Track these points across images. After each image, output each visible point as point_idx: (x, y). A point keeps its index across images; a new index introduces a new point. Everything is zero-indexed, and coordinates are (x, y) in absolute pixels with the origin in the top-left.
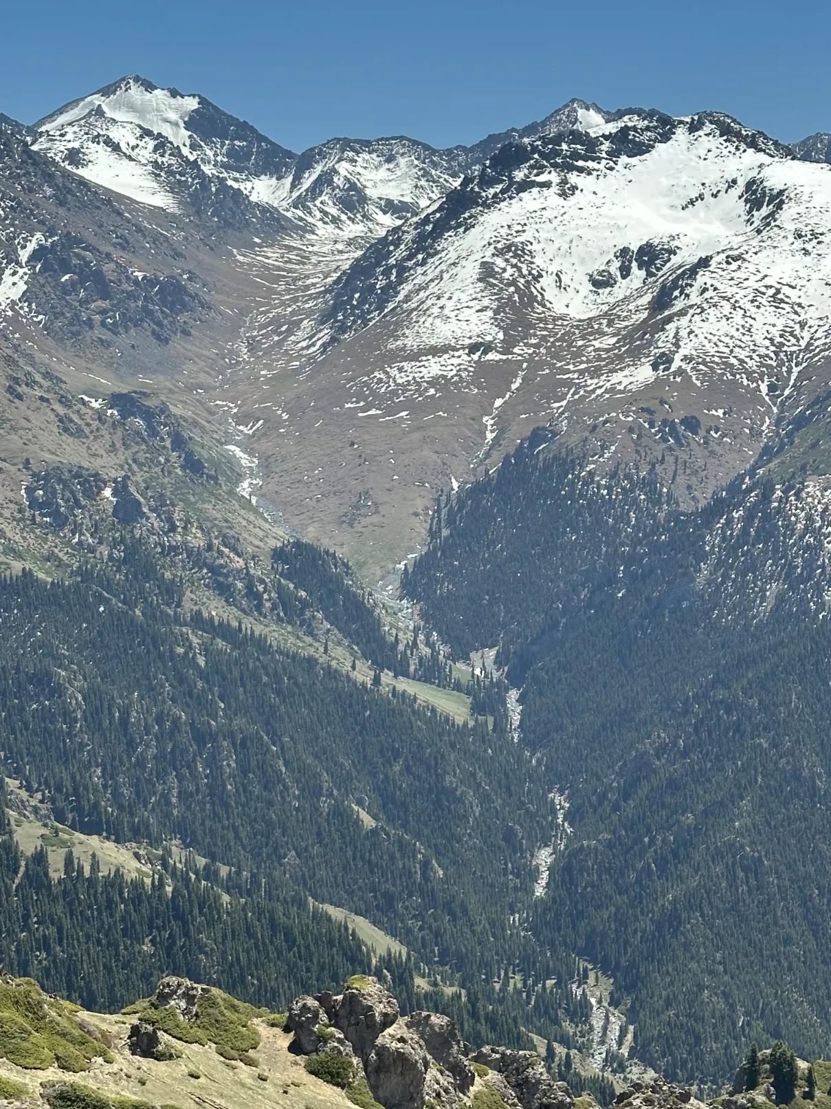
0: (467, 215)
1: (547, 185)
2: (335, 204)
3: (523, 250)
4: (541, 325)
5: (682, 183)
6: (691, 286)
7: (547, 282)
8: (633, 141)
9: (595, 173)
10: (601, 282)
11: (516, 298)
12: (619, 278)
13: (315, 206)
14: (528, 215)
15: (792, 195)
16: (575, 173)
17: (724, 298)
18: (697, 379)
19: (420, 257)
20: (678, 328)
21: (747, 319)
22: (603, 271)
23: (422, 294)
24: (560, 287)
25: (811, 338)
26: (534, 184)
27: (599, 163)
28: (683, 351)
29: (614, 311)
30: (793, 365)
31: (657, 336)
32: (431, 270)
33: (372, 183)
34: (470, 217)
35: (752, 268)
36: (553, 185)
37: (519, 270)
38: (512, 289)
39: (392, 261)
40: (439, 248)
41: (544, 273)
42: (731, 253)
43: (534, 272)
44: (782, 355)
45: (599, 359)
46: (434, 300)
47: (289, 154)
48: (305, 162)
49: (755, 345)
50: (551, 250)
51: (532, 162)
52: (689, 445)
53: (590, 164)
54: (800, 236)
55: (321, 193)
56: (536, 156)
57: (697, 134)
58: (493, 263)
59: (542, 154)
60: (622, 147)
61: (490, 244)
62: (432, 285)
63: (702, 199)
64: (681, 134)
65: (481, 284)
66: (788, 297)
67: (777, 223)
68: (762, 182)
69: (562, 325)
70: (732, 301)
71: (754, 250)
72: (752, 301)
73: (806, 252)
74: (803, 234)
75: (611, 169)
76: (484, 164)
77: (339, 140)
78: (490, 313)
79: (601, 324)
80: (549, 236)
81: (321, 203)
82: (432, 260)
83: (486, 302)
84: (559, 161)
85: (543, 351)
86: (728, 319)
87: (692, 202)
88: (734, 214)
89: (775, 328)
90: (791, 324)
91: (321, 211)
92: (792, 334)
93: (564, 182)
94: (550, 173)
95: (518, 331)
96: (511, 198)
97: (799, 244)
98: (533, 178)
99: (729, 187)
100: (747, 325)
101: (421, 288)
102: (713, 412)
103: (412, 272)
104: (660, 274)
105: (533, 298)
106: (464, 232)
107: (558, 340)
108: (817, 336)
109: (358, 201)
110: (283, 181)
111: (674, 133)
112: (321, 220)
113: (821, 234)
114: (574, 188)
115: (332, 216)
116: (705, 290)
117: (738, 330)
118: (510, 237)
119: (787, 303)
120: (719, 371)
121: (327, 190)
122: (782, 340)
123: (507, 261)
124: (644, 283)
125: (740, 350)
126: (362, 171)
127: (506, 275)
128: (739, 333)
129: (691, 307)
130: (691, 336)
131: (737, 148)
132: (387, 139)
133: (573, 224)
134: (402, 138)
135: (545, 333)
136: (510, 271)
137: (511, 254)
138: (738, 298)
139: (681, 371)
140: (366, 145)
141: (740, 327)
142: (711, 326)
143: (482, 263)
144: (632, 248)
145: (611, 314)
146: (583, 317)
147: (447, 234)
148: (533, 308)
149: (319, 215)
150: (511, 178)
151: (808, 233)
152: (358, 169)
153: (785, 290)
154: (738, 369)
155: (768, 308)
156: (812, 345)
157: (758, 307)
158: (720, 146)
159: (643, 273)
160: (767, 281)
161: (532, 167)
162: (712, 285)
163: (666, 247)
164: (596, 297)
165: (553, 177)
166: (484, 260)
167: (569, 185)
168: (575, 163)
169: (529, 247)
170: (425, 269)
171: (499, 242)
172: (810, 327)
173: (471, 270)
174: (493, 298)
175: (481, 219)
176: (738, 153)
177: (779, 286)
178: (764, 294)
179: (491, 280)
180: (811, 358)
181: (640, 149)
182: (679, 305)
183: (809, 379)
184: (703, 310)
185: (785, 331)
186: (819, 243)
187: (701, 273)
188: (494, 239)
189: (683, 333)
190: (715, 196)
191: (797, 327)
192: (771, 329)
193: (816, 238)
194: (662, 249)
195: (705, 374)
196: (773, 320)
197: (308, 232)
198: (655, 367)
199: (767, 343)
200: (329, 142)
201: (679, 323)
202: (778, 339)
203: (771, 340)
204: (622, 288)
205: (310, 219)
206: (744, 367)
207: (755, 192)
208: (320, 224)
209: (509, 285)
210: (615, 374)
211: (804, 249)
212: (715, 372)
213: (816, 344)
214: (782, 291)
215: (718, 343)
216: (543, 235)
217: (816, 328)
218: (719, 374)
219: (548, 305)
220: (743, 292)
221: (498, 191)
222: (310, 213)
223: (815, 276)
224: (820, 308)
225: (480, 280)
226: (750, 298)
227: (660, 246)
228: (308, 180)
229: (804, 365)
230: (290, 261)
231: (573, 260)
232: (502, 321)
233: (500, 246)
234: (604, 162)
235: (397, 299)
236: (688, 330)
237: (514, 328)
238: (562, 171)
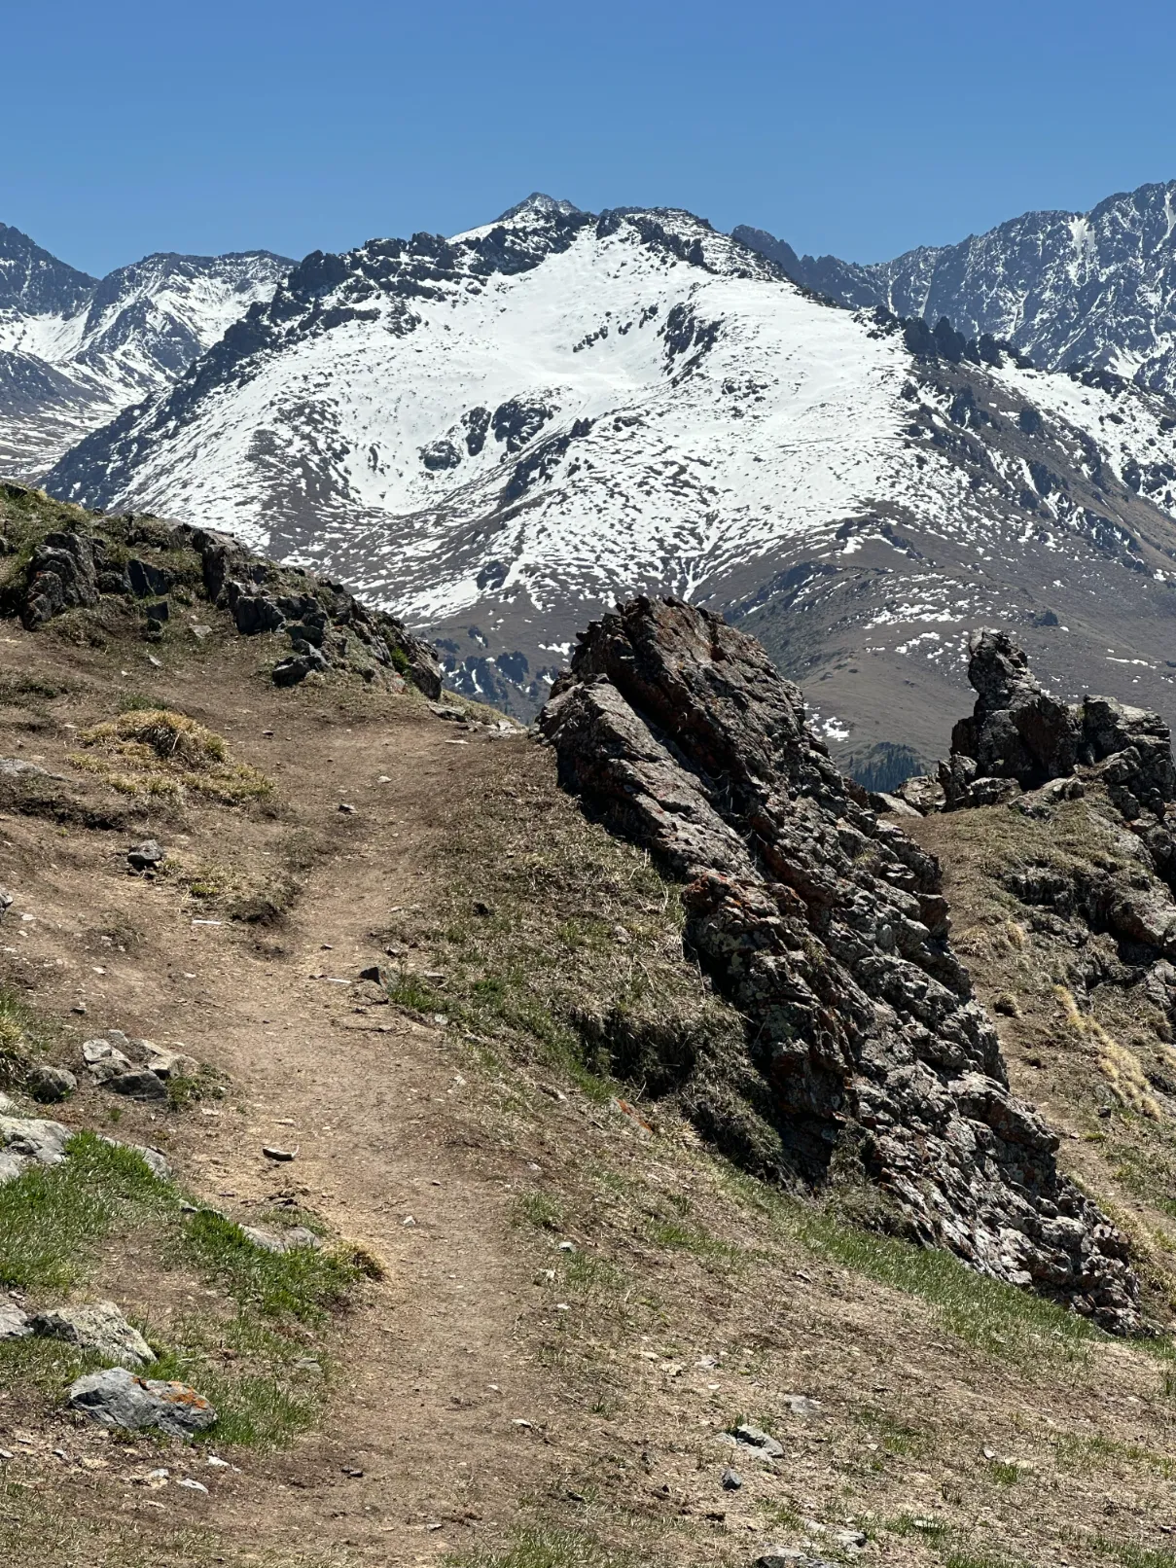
0: (244, 361)
1: (372, 315)
2: (145, 356)
3: (322, 413)
4: (335, 524)
5: (578, 313)
6: (557, 462)
7: (355, 460)
8: (511, 250)
9: (450, 298)
10: (438, 460)
11: (303, 484)
12: (466, 454)
13: (112, 359)
14: (337, 360)
15: (729, 330)
16: (420, 298)
17: (598, 480)
18: (538, 600)
19: (171, 424)
20: (524, 525)
21: (628, 510)
22: (442, 443)
23: (164, 480)
24: (374, 468)
25: (721, 539)
26: (350, 315)
27: (458, 283)
28: (526, 558)
29: (450, 503)
30: (689, 578)
31: (493, 536)
32: (183, 444)
33: (212, 324)
34: (249, 364)
35: (651, 437)
36: (382, 316)
37: (313, 442)
38: (299, 471)
39: (134, 433)
40: (199, 411)
41: (351, 447)
42: (623, 414)
43: (337, 446)
44: (673, 564)
45: (408, 571)
46: (177, 489)
47: (84, 279)
48: (108, 291)
49: (634, 549)
50: (366, 411)
51: (350, 280)
52: (505, 696)
53: (444, 285)
54: (731, 390)
55: (125, 337)
56: (359, 272)
57: (607, 239)
58: (273, 433)
59: (368, 271)
60: (495, 259)
61: (272, 404)
62: (181, 466)
63: (605, 336)
64: (586, 237)
65: (251, 465)
66: (696, 478)
67: (700, 371)
68: (691, 311)
69: (369, 524)
70: (610, 484)
71: (659, 411)
72: (640, 485)
73: (737, 413)
74: (736, 386)
75: (476, 292)
76: (279, 285)
77: (162, 256)
78: (256, 507)
79: (425, 522)
80: (366, 392)
81: (124, 354)
82: (186, 429)
83: (254, 490)
84: (395, 279)
85: (327, 561)
86: (600, 511)
87: (589, 341)
88: (647, 359)
89: (670, 524)
90: (693, 517)
91: (122, 366)
92: (693, 532)
93: (400, 311)
94: (378, 297)
95: (294, 533)
96: (315, 335)
97: (728, 401)
98: (351, 306)
99: (646, 318)
100: (628, 520)
101: (165, 471)
102: (554, 647)
103: (155, 448)
104: (525, 447)
105: (330, 485)
106: (239, 387)
107: (352, 547)
108: (728, 535)
109: (185, 353)
110: (74, 321)
111: (575, 239)
112: (121, 380)
113: (763, 387)
114: (414, 321)
115: (141, 375)
116: (574, 469)
117: (612, 526)
118: (303, 394)
119: (694, 487)
120: (573, 588)
121: (134, 334)
122: (677, 541)
123: (295, 429)
124: (502, 460)
125: (611, 556)
126: (196, 305)
127: (291, 451)
128: (613, 531)
129: (550, 494)
130: (541, 536)
131: (664, 261)
132: (240, 256)
133: (405, 374)
134: (262, 254)
135: (337, 536)
136: (298, 443)
137: (303, 419)
138: (619, 479)
139: (517, 588)
140: (204, 265)
141: (616, 522)
142: (573, 522)
143: (258, 432)
144: (488, 409)
145: (444, 508)
146: (402, 513)
147: (213, 391)
148: (328, 499)
149: (118, 373)
150: (317, 305)
151: (744, 385)
152: (192, 303)
153: (694, 468)
154: (605, 584)
155: (662, 494)
156: (719, 548)
157: (648, 493)
158: (639, 258)
159: (502, 446)
160: (669, 456)
161: (350, 289)
162: (586, 462)
163: (537, 406)
164: (428, 482)
165: (383, 303)
166: (261, 428)
167: (406, 316)
168: (420, 283)
169: (333, 409)
170: (173, 442)
171: (287, 400)
172: (721, 522)
173: (241, 441)
174: (266, 484)
175: (266, 367)
176: (663, 268)
177: (684, 462)
178: (660, 473)
179: (267, 457)
180: (715, 568)
181: (523, 263)
182: (535, 491)
183: (707, 598)
184: (565, 497)
185: (683, 528)
186: (757, 399)
187: (574, 443)
188: (281, 396)
189: (531, 532)
190: (623, 331)
191: (702, 522)
192: (662, 524)
193: (755, 392)
194: (532, 410)
195: (552, 592)
196: (666, 512)
197: (95, 399)
198: (481, 582)
199: (654, 545)
200: (146, 259)
201: (527, 517)
202: (671, 541)
203: (661, 541)
204: (469, 468)
205: (102, 380)
206: (613, 581)
207: (679, 326)
208: (118, 388)
209: (295, 465)
210: (421, 594)
211: (734, 408)
212: (567, 589)
213: (726, 546)
214: (689, 470)
215: (580, 546)
216: (356, 391)
217: (729, 522)
218: (572, 592)
219: (353, 495)
220: (628, 471)
221: (296, 324)
222: (103, 370)
223: (742, 448)
224: (740, 494)
225: (250, 458)
226: (638, 479)
227: (528, 406)
228: (110, 318)
229: (705, 577)
230: (26, 440)
231: (397, 427)
232: (273, 518)
233: (287, 407)
234: (465, 281)
235: (128, 489)
236: (539, 527)
237: (289, 529)
238: (398, 295)
